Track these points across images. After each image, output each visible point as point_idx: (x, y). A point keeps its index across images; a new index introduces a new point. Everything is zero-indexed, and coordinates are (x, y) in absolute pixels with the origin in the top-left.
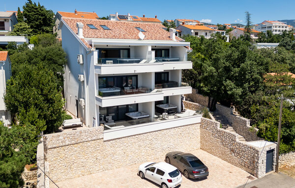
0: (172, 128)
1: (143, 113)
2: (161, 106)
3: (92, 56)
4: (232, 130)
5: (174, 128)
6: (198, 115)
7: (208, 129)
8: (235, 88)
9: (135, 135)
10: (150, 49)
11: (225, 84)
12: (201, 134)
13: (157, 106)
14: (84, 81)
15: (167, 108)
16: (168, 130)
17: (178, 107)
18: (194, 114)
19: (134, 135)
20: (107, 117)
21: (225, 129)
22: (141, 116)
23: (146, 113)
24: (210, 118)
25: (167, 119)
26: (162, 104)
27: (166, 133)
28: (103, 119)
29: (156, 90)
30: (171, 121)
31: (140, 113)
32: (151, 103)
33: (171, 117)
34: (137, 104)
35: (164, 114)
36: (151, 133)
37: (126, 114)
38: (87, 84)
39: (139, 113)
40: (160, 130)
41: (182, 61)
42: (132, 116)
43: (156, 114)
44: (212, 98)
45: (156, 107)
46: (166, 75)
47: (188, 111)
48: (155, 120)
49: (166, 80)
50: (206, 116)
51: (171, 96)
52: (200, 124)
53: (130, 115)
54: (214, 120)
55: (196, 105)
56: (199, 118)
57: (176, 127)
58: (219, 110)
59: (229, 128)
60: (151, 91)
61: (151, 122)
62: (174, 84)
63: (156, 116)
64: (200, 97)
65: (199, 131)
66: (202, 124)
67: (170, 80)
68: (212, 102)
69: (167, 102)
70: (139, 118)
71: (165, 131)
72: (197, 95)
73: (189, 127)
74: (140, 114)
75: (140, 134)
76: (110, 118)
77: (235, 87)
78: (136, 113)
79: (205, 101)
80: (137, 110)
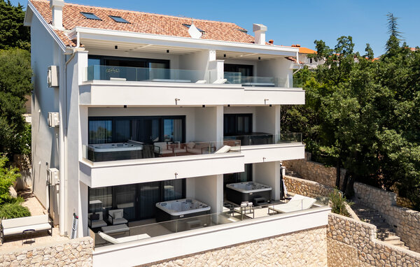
0: (263, 239)
1: (196, 202)
2: (236, 186)
3: (75, 66)
4: (399, 242)
5: (269, 238)
6: (322, 208)
7: (346, 240)
8: (404, 145)
9: (176, 259)
10: (212, 56)
11: (380, 137)
12: (329, 252)
13: (228, 186)
14: (58, 127)
15: (251, 192)
16: (255, 245)
17: (274, 189)
18: (313, 207)
19: (172, 260)
20: (111, 212)
21: (383, 239)
22: (191, 208)
23: (204, 202)
24: (348, 215)
25: (251, 215)
26: (239, 181)
27: (249, 252)
28: (101, 217)
29: (227, 148)
30: (261, 223)
31: (190, 201)
32: (214, 177)
33: (261, 212)
34: (184, 180)
35: (244, 204)
36: (215, 253)
37: (159, 205)
38: (66, 133)
39: (188, 201)
40: (235, 245)
41: (283, 87)
42: (172, 208)
43: (225, 205)
44: (344, 171)
45: (225, 188)
46: (247, 119)
47: (296, 198)
48: (224, 219)
49: (247, 129)
50: (338, 209)
51: (258, 164)
52: (325, 230)
53: (168, 207)
54: (355, 218)
55: (311, 185)
56: (324, 215)
57: (274, 237)
58: (362, 196)
59: (391, 237)
60: (215, 150)
61: (215, 224)
62: (265, 139)
63: (226, 210)
64: (318, 168)
65: (324, 244)
66: (330, 227)
67: (254, 130)
68: (346, 179)
69: (250, 178)
70: (186, 216)
71: (248, 247)
72: (311, 165)
73: (301, 235)
74: (188, 205)
75: (187, 256)
76: (118, 214)
77: (406, 142)
78: (181, 201)
79: (328, 177)
80: (184, 196)
